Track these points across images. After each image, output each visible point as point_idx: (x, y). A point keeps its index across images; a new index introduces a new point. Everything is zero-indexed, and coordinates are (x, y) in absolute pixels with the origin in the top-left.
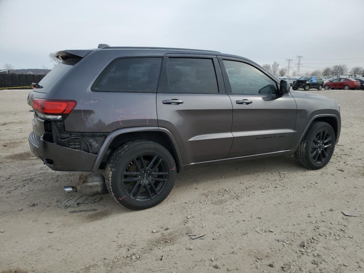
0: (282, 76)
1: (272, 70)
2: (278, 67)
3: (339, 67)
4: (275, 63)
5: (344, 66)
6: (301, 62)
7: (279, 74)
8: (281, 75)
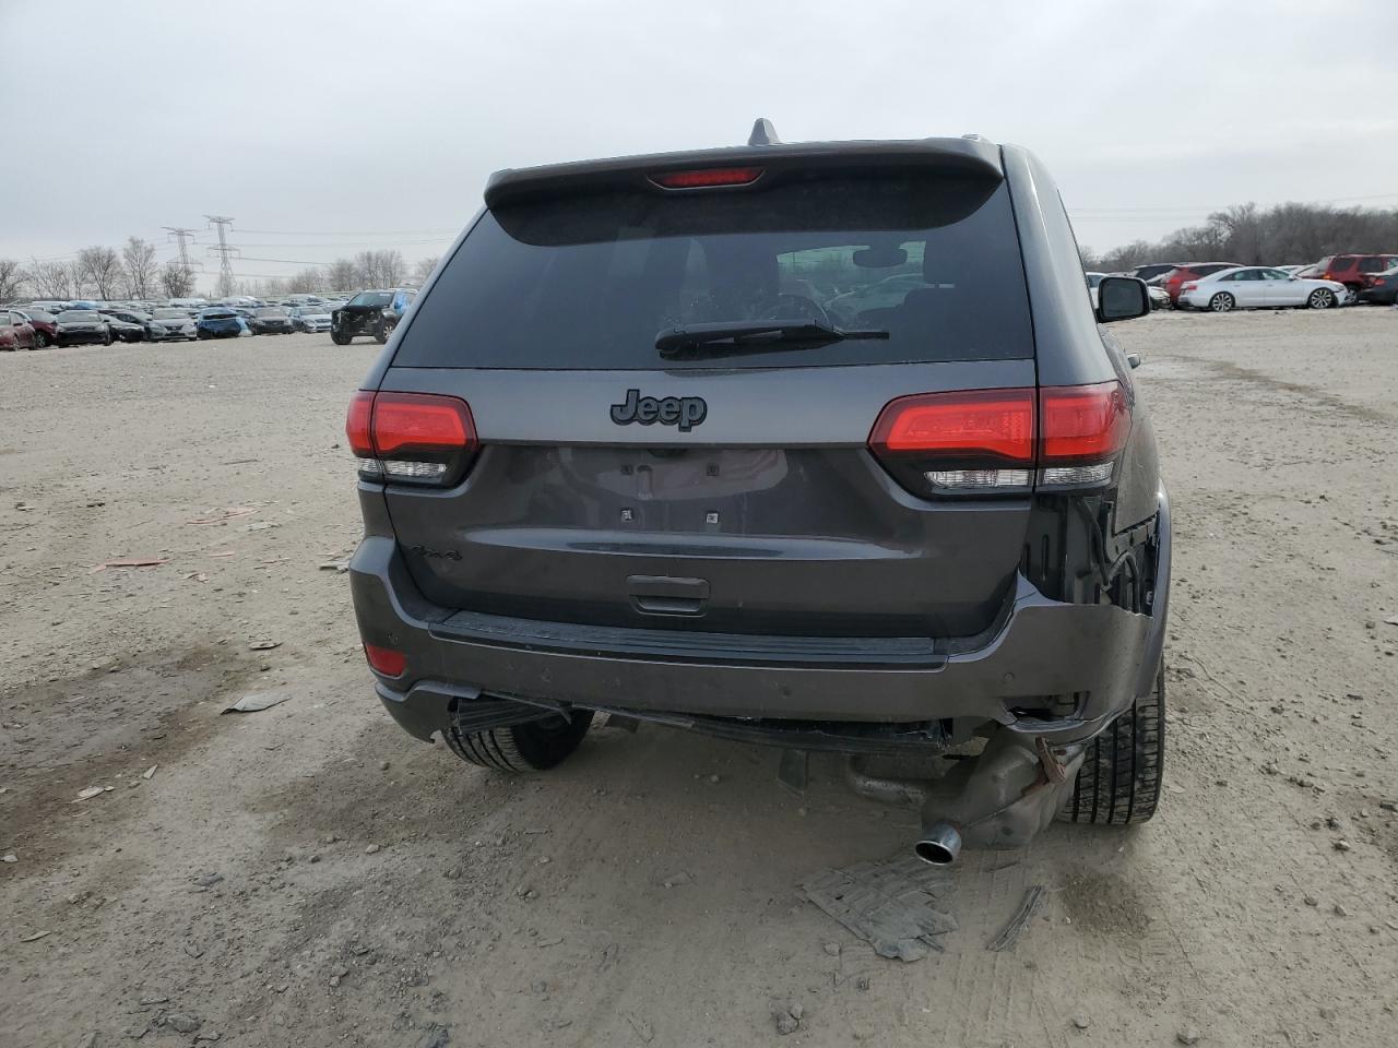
0: (176, 295)
1: (127, 270)
2: (153, 260)
3: (377, 258)
4: (136, 244)
5: (392, 256)
6: (229, 239)
7: (161, 288)
8: (172, 292)
